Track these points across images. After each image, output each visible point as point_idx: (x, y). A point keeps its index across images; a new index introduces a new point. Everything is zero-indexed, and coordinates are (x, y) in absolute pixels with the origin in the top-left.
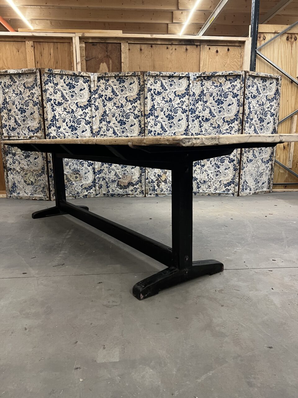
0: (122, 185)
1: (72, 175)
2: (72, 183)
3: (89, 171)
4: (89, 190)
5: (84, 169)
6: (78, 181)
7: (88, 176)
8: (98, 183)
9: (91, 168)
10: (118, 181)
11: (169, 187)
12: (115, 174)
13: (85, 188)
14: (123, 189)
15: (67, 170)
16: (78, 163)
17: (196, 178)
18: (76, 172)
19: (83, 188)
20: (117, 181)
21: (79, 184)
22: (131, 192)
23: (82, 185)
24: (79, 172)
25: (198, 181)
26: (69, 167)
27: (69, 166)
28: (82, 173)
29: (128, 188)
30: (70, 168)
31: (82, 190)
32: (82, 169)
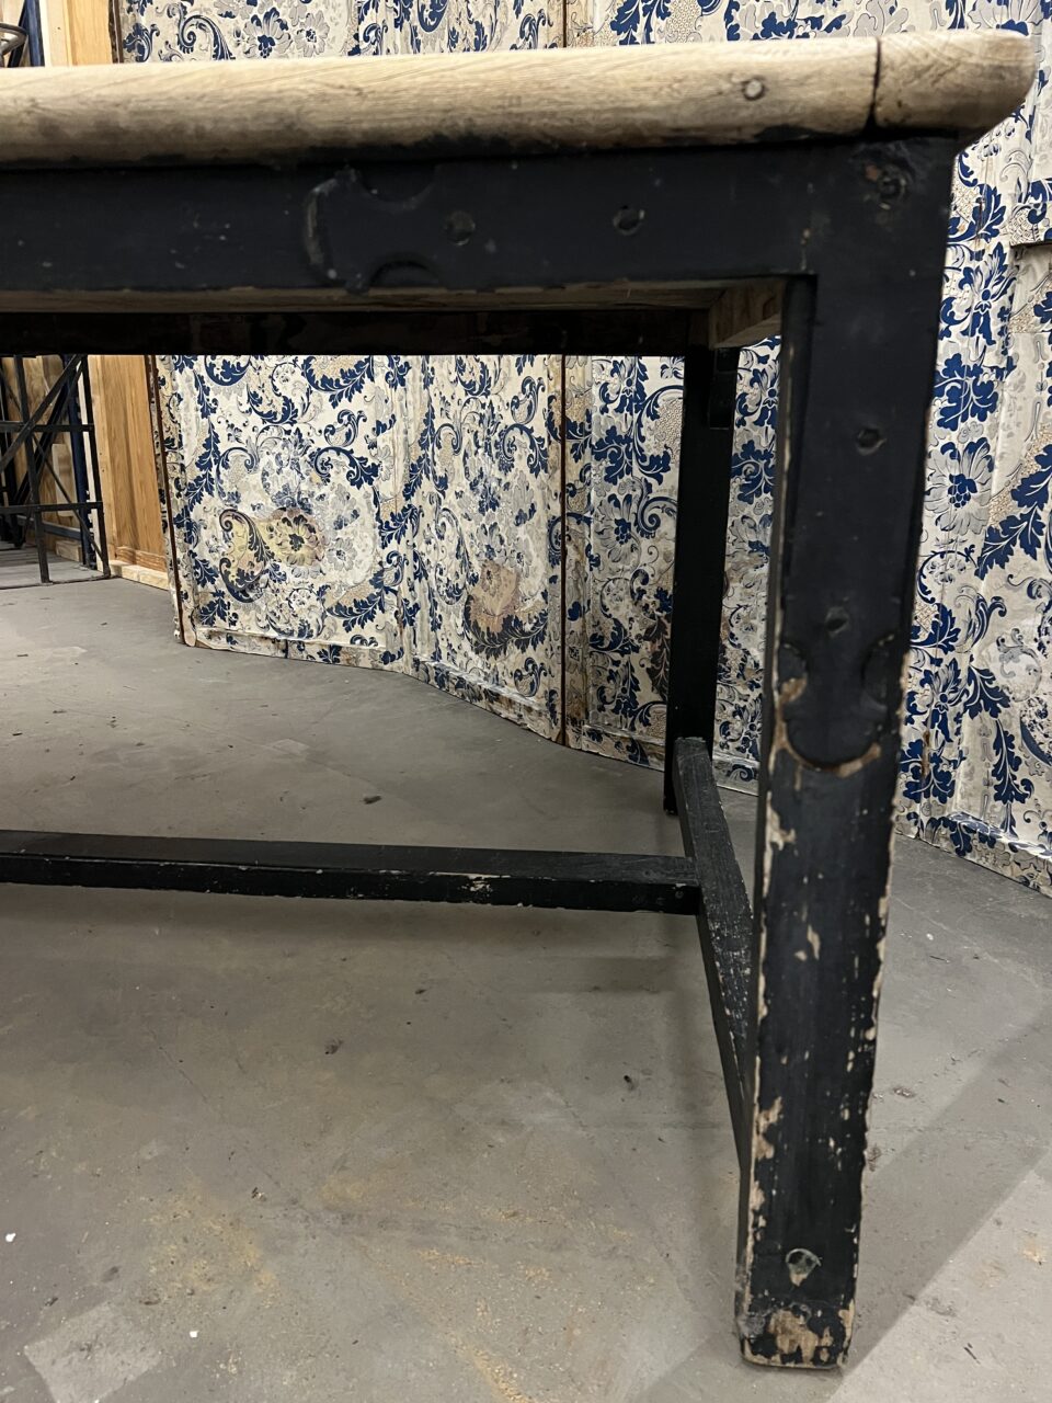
0: (482, 626)
1: (274, 524)
2: (276, 568)
3: (356, 514)
4: (357, 626)
5: (333, 495)
6: (302, 560)
7: (349, 543)
8: (395, 592)
9: (366, 496)
10: (470, 597)
11: (739, 712)
12: (458, 548)
13: (340, 610)
14: (483, 654)
15: (253, 492)
16: (302, 459)
17: (996, 692)
18: (291, 512)
19: (327, 605)
20: (464, 598)
21: (311, 581)
22: (511, 682)
23: (322, 591)
24: (309, 512)
25: (1011, 718)
26: (263, 479)
27: (259, 474)
28: (323, 516)
29: (502, 656)
30: (266, 486)
31: (323, 616)
32: (322, 497)
